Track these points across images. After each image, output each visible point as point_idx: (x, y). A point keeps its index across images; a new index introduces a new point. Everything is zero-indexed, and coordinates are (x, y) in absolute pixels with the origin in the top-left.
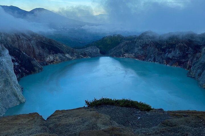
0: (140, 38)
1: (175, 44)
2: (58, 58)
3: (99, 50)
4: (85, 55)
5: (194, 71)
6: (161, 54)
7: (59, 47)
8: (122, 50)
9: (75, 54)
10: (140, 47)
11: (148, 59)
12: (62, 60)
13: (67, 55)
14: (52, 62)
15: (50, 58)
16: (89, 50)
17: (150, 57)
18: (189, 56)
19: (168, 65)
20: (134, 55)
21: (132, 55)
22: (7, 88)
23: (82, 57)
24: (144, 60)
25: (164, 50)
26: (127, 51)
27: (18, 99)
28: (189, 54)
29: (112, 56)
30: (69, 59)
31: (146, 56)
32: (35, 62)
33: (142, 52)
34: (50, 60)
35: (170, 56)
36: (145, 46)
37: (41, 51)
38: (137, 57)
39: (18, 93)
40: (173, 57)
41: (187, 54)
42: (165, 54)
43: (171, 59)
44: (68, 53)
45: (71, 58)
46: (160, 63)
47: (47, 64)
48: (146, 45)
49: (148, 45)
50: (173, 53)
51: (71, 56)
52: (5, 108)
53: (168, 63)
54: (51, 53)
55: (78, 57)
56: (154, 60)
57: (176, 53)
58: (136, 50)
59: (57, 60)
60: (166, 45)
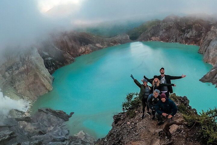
0: (164, 21)
1: (192, 25)
2: (88, 48)
3: (128, 37)
4: (115, 42)
5: (203, 47)
6: (181, 35)
7: (89, 38)
8: (149, 34)
9: (105, 43)
10: (164, 30)
11: (170, 41)
12: (93, 50)
13: (98, 45)
14: (84, 52)
15: (82, 49)
16: (119, 37)
17: (173, 38)
18: (203, 34)
19: (186, 44)
20: (160, 38)
21: (158, 38)
22: (37, 81)
23: (112, 45)
24: (167, 41)
25: (183, 31)
26: (153, 35)
27: (46, 89)
28: (203, 33)
29: (141, 41)
30: (100, 48)
31: (169, 38)
32: (66, 55)
33: (166, 34)
34: (82, 51)
35: (188, 36)
36: (168, 29)
37: (74, 44)
38: (162, 39)
39: (45, 84)
40: (191, 36)
41: (201, 33)
42: (185, 34)
43: (189, 39)
44: (99, 43)
45: (101, 47)
46: (180, 43)
47: (80, 55)
48: (170, 27)
49: (171, 27)
50: (190, 33)
51: (102, 45)
52: (37, 96)
53: (186, 42)
54: (82, 44)
55: (109, 45)
56: (176, 41)
57: (192, 33)
58: (161, 33)
59: (88, 50)
60: (185, 26)
